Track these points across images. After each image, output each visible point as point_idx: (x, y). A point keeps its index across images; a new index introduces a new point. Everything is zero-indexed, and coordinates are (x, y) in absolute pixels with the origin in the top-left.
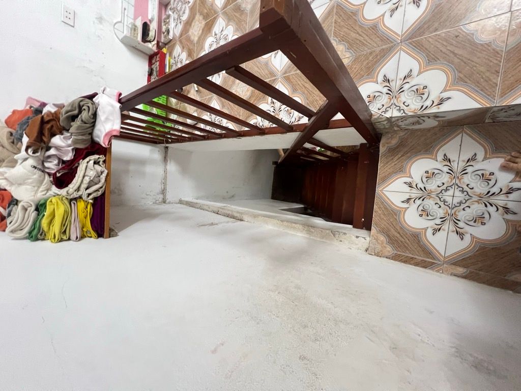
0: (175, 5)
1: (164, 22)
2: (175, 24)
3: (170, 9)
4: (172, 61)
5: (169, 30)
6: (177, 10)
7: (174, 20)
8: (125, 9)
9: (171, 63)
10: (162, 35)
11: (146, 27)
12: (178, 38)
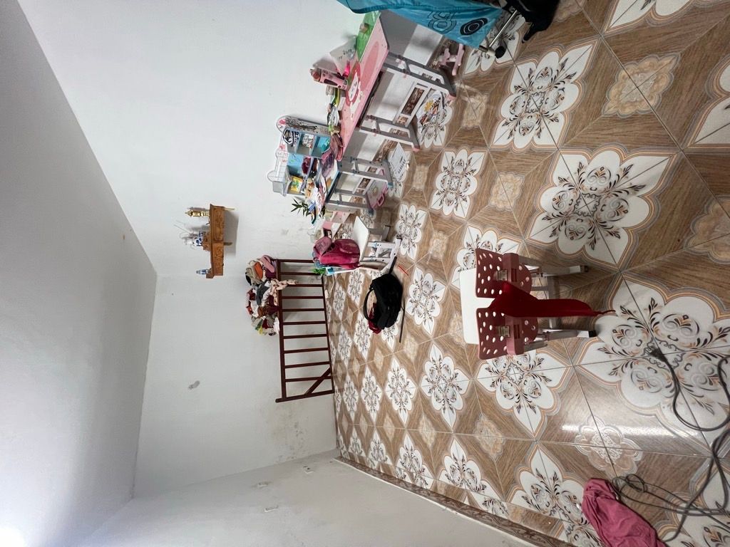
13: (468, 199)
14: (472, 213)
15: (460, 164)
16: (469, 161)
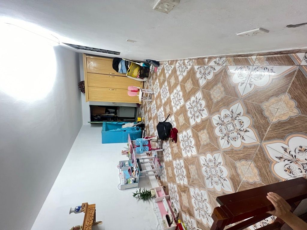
0: (172, 196)
1: (172, 206)
2: (176, 204)
3: (171, 199)
4: (185, 224)
5: (175, 209)
6: (174, 197)
7: (175, 202)
8: (158, 216)
9: (185, 226)
10: (174, 213)
11: (167, 217)
12: (181, 210)
13: (194, 146)
14: (198, 150)
15: (185, 136)
16: (187, 134)
